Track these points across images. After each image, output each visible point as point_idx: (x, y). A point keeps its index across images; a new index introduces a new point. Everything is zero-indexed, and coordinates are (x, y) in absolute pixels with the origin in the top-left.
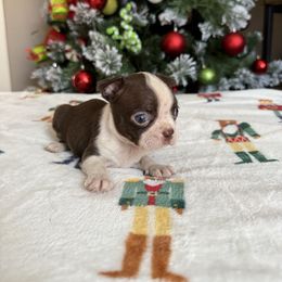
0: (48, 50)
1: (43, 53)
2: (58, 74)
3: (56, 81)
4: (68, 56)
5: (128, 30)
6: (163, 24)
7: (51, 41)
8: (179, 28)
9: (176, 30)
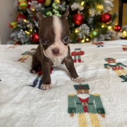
0: (18, 24)
2: (24, 35)
4: (28, 26)
5: (56, 13)
6: (73, 10)
7: (19, 19)
9: (79, 12)
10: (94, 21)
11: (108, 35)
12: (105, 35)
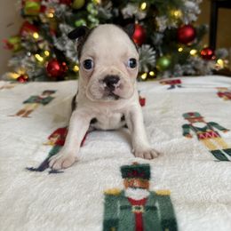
0: (23, 41)
1: (19, 43)
4: (41, 46)
6: (125, 17)
7: (25, 33)
8: (140, 21)
10: (164, 39)
11: (189, 66)
12: (183, 67)
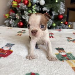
0: (10, 15)
3: (13, 24)
4: (16, 17)
5: (34, 12)
10: (54, 18)
11: (61, 26)
